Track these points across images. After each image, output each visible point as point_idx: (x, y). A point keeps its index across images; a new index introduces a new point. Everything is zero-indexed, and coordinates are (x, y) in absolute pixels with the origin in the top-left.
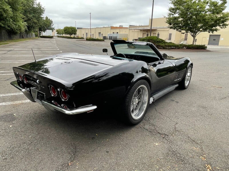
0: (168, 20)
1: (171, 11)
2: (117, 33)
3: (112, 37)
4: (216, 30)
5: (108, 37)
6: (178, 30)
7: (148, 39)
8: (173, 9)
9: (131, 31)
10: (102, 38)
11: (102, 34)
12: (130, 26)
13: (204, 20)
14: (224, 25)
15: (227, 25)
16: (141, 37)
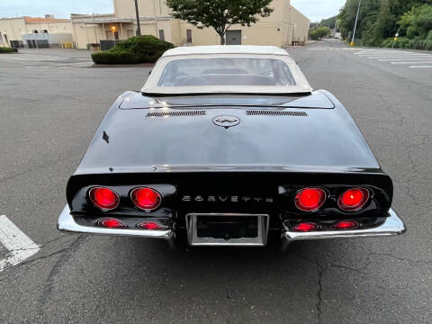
2: (46, 31)
3: (34, 41)
4: (254, 20)
5: (25, 43)
6: (191, 21)
9: (78, 26)
10: (8, 46)
11: (5, 36)
12: (73, 15)
14: (268, 11)
15: (272, 11)
16: (104, 39)
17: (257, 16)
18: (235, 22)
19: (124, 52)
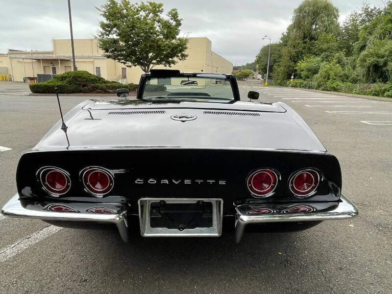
0: (101, 43)
1: (104, 29)
4: (174, 62)
6: (121, 61)
7: (72, 75)
8: (108, 26)
9: (15, 61)
12: (10, 50)
13: (159, 46)
14: (183, 56)
15: (187, 56)
16: (42, 73)
17: (175, 59)
18: (159, 63)
19: (60, 84)
